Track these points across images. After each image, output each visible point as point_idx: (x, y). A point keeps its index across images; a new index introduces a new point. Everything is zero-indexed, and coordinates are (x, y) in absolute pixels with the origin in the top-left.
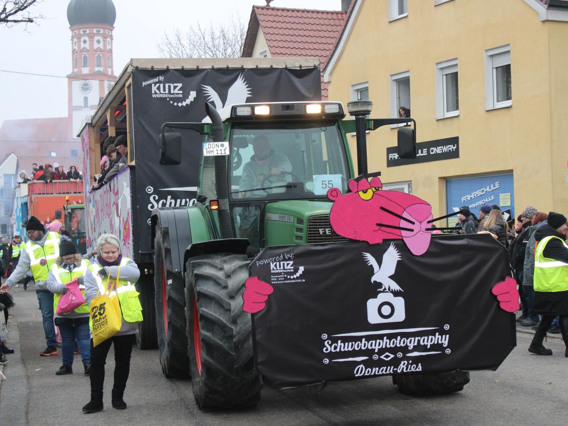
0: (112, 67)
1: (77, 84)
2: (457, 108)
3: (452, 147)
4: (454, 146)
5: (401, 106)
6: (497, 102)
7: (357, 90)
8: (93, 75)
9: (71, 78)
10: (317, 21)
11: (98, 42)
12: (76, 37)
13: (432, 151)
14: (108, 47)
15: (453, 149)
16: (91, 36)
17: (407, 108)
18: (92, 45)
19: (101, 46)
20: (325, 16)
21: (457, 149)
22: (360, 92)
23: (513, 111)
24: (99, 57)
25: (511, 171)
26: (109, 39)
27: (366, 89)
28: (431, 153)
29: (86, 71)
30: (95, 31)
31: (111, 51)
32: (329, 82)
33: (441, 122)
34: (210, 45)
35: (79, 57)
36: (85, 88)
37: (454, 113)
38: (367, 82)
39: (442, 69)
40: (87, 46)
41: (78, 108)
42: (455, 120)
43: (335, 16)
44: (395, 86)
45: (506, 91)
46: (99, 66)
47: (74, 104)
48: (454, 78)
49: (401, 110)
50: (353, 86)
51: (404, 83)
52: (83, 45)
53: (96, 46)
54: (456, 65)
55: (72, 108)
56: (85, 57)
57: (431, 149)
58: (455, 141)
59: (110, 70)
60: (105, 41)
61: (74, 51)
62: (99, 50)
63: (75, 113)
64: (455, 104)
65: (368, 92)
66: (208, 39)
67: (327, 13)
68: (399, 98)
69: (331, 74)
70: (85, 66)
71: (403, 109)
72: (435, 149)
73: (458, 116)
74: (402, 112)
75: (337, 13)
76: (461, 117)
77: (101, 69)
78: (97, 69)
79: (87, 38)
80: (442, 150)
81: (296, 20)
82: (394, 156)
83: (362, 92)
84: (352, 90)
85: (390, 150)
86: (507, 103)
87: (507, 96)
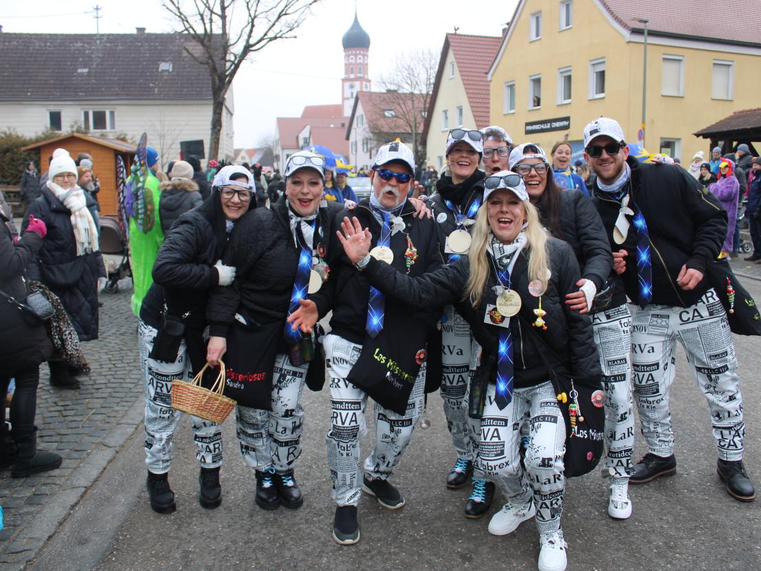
0: (367, 74)
1: (347, 84)
2: (569, 97)
3: (565, 123)
4: (567, 122)
6: (596, 94)
7: (508, 86)
8: (356, 79)
9: (344, 80)
10: (486, 43)
11: (360, 59)
12: (348, 56)
14: (366, 62)
16: (356, 55)
17: (538, 96)
18: (356, 61)
19: (361, 61)
20: (491, 40)
21: (569, 125)
22: (510, 86)
23: (605, 100)
24: (360, 69)
26: (366, 57)
27: (514, 85)
28: (553, 126)
29: (352, 76)
30: (358, 52)
31: (367, 64)
32: (491, 81)
33: (560, 107)
34: (422, 59)
35: (349, 68)
36: (352, 87)
37: (568, 101)
38: (514, 81)
39: (562, 73)
40: (353, 61)
41: (348, 99)
42: (569, 105)
43: (498, 40)
44: (532, 83)
45: (601, 88)
46: (360, 73)
47: (346, 96)
48: (569, 79)
50: (506, 83)
51: (537, 82)
52: (351, 61)
53: (358, 61)
54: (570, 71)
55: (344, 99)
56: (352, 69)
57: (553, 124)
58: (567, 119)
59: (366, 76)
60: (364, 58)
61: (346, 65)
62: (360, 64)
63: (346, 102)
64: (568, 95)
65: (515, 87)
66: (420, 55)
67: (493, 38)
68: (534, 90)
69: (493, 75)
70: (352, 73)
71: (537, 97)
72: (555, 124)
73: (570, 103)
74: (536, 99)
75: (499, 38)
76: (572, 104)
77: (361, 75)
78: (359, 75)
79: (353, 57)
80: (560, 125)
81: (474, 42)
82: (530, 128)
83: (512, 87)
84: (504, 85)
85: (527, 124)
86: (602, 95)
87: (602, 91)
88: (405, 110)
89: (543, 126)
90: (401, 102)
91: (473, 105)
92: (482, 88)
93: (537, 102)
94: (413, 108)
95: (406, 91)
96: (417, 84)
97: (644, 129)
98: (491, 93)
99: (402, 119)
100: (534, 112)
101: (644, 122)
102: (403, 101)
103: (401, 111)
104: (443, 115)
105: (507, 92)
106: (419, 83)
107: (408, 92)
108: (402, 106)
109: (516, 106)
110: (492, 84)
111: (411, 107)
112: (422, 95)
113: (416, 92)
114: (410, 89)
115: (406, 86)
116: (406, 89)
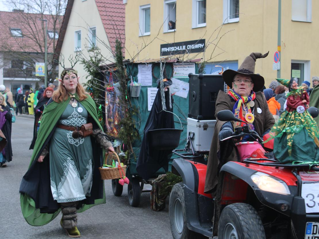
2: (205, 21)
3: (201, 45)
4: (202, 44)
5: (171, 20)
6: (230, 18)
7: (143, 9)
13: (189, 47)
15: (201, 47)
21: (204, 47)
22: (145, 10)
23: (239, 24)
25: (237, 61)
27: (149, 8)
28: (188, 49)
32: (126, 4)
33: (195, 30)
37: (203, 25)
38: (149, 4)
42: (204, 29)
48: (204, 3)
49: (170, 23)
50: (141, 6)
51: (172, 6)
57: (188, 46)
58: (202, 41)
64: (204, 19)
65: (150, 11)
68: (169, 15)
71: (171, 22)
72: (190, 46)
73: (205, 27)
76: (207, 28)
80: (195, 47)
82: (165, 49)
83: (147, 11)
84: (140, 9)
85: (163, 46)
86: (236, 20)
87: (237, 16)
88: (34, 30)
89: (178, 48)
90: (31, 22)
91: (107, 26)
92: (118, 11)
93: (173, 25)
94: (43, 29)
95: (35, 12)
96: (47, 4)
97: (280, 52)
98: (127, 16)
99: (32, 39)
100: (169, 35)
101: (279, 45)
102: (33, 21)
103: (31, 31)
104: (75, 36)
105: (142, 15)
106: (48, 4)
107: (38, 12)
108: (33, 26)
109: (151, 28)
110: (127, 7)
111: (41, 28)
112: (52, 15)
113: (46, 13)
114: (40, 10)
115: (36, 7)
116: (36, 10)
